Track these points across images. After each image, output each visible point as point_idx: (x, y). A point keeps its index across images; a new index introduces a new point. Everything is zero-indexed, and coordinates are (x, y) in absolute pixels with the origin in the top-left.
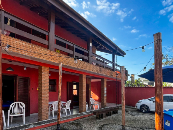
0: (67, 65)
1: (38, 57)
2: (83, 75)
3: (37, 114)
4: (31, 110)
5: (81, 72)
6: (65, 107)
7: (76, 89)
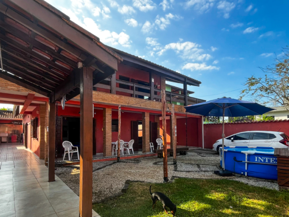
0: (127, 105)
1: (103, 102)
2: (146, 113)
3: (102, 153)
4: (97, 150)
5: (143, 110)
6: (128, 146)
7: (142, 129)
